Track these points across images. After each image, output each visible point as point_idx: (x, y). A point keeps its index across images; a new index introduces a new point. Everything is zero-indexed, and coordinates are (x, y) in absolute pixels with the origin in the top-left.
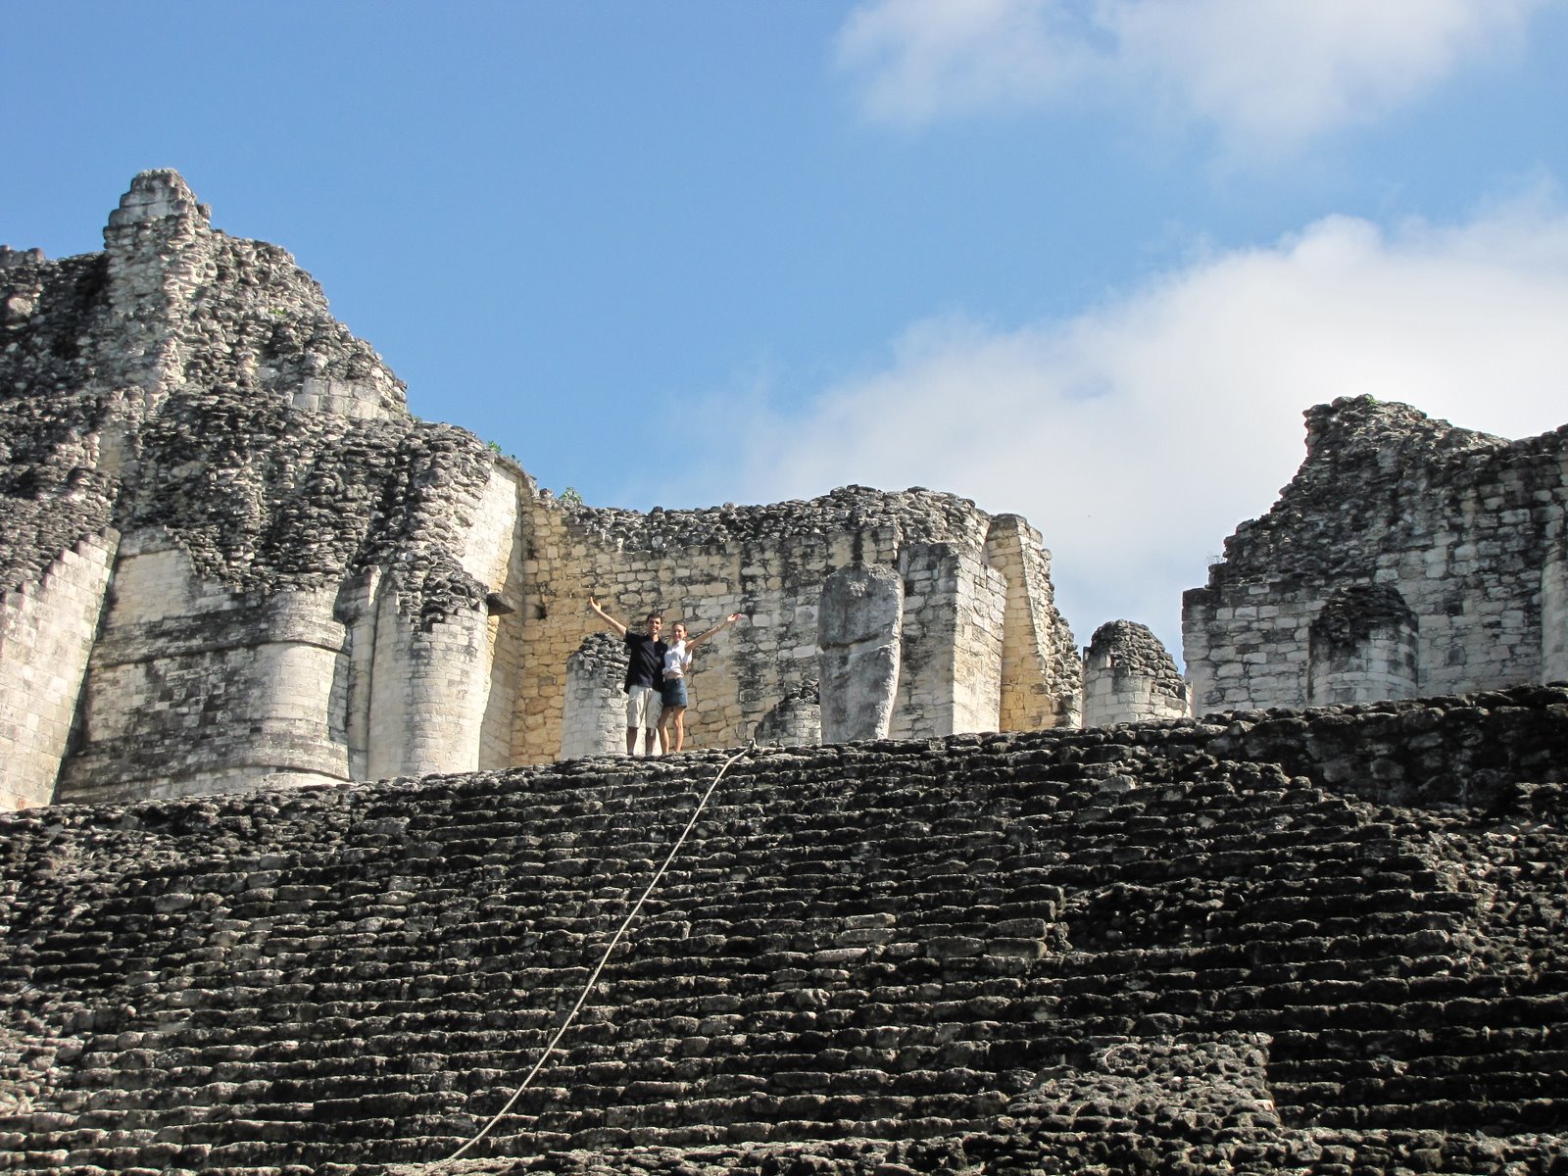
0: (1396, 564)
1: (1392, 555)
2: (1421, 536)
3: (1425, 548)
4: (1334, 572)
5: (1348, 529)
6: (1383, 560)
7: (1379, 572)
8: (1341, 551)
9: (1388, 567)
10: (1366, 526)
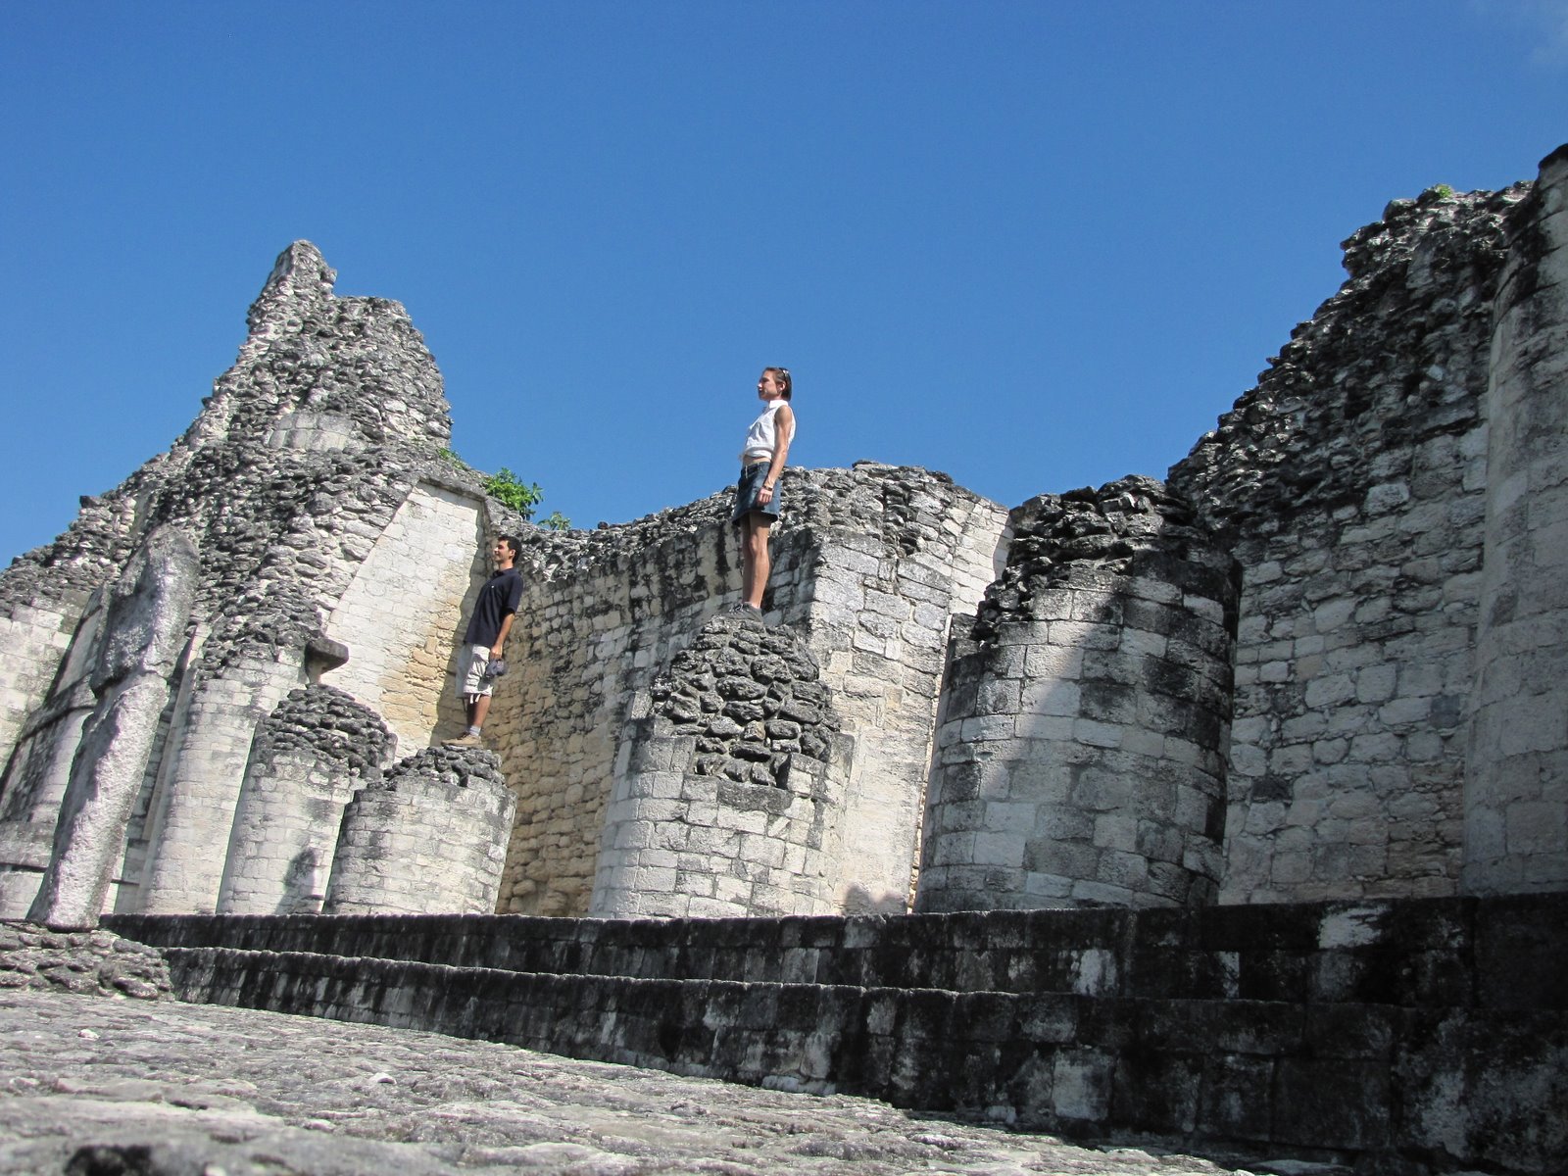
0: (1405, 470)
1: (1397, 453)
2: (1458, 404)
3: (1460, 428)
4: (1297, 503)
5: (1338, 416)
6: (1382, 465)
7: (1374, 491)
8: (1320, 460)
9: (1390, 479)
10: (1367, 406)
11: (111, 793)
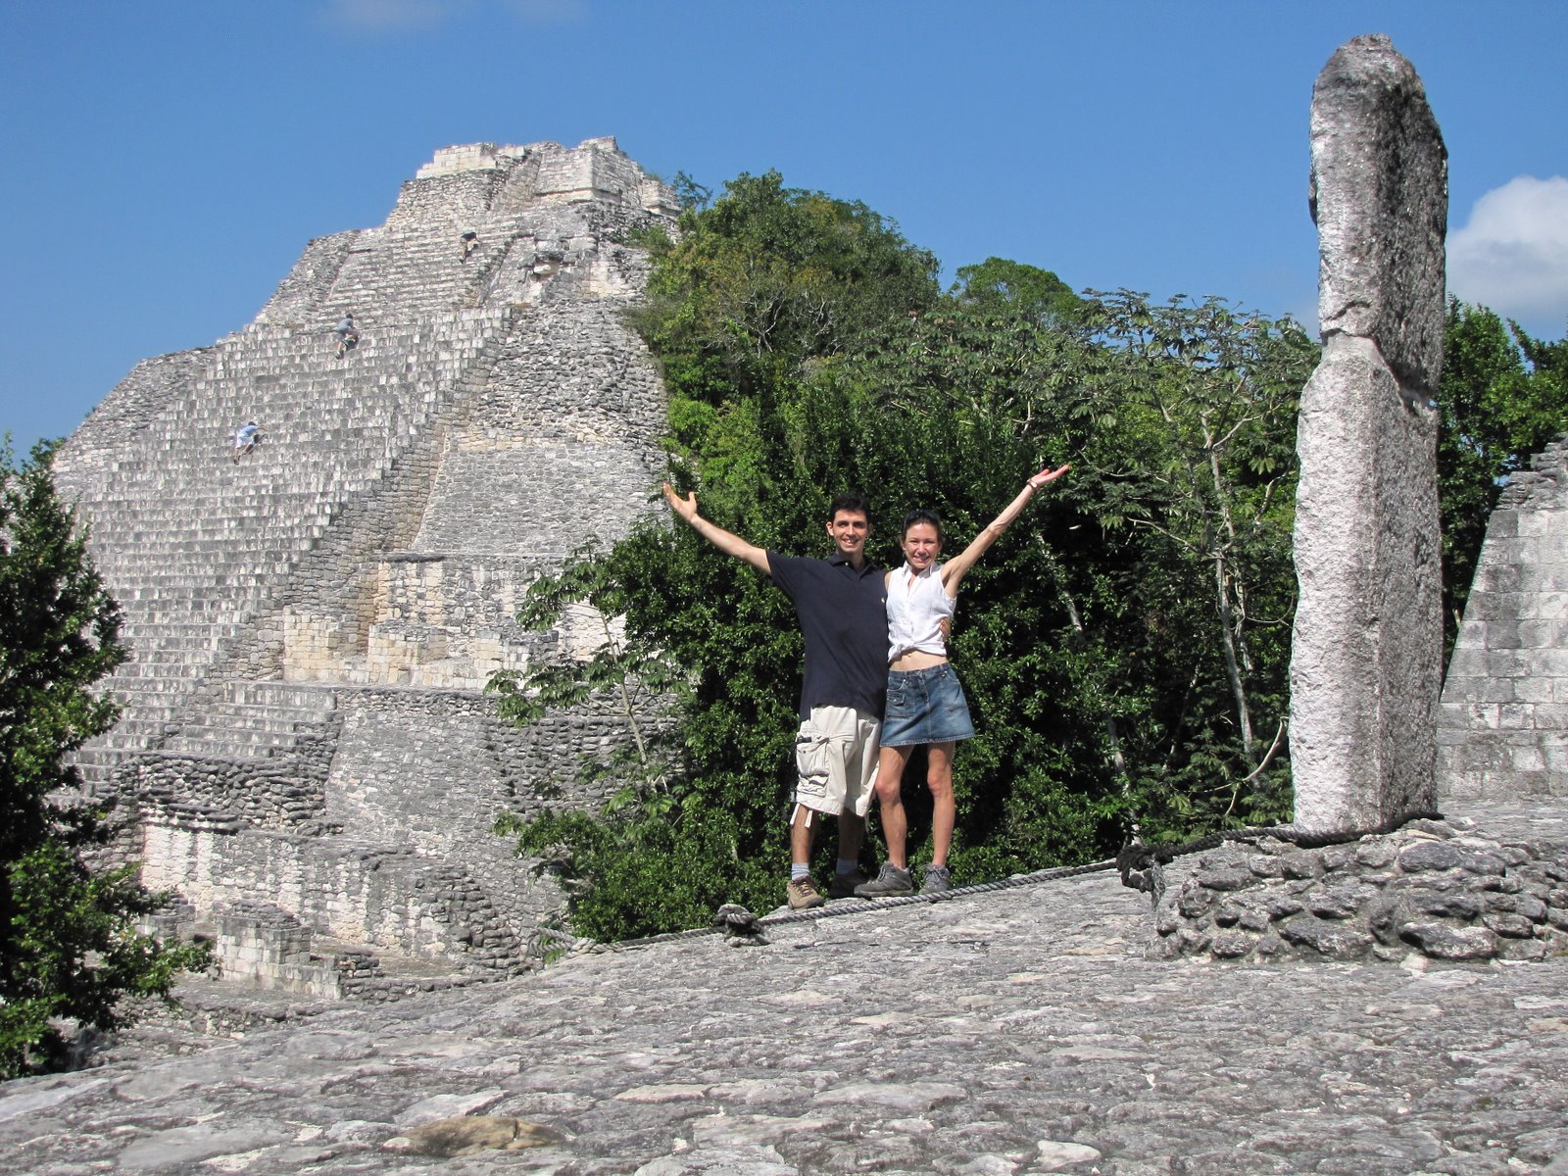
11: (1321, 578)
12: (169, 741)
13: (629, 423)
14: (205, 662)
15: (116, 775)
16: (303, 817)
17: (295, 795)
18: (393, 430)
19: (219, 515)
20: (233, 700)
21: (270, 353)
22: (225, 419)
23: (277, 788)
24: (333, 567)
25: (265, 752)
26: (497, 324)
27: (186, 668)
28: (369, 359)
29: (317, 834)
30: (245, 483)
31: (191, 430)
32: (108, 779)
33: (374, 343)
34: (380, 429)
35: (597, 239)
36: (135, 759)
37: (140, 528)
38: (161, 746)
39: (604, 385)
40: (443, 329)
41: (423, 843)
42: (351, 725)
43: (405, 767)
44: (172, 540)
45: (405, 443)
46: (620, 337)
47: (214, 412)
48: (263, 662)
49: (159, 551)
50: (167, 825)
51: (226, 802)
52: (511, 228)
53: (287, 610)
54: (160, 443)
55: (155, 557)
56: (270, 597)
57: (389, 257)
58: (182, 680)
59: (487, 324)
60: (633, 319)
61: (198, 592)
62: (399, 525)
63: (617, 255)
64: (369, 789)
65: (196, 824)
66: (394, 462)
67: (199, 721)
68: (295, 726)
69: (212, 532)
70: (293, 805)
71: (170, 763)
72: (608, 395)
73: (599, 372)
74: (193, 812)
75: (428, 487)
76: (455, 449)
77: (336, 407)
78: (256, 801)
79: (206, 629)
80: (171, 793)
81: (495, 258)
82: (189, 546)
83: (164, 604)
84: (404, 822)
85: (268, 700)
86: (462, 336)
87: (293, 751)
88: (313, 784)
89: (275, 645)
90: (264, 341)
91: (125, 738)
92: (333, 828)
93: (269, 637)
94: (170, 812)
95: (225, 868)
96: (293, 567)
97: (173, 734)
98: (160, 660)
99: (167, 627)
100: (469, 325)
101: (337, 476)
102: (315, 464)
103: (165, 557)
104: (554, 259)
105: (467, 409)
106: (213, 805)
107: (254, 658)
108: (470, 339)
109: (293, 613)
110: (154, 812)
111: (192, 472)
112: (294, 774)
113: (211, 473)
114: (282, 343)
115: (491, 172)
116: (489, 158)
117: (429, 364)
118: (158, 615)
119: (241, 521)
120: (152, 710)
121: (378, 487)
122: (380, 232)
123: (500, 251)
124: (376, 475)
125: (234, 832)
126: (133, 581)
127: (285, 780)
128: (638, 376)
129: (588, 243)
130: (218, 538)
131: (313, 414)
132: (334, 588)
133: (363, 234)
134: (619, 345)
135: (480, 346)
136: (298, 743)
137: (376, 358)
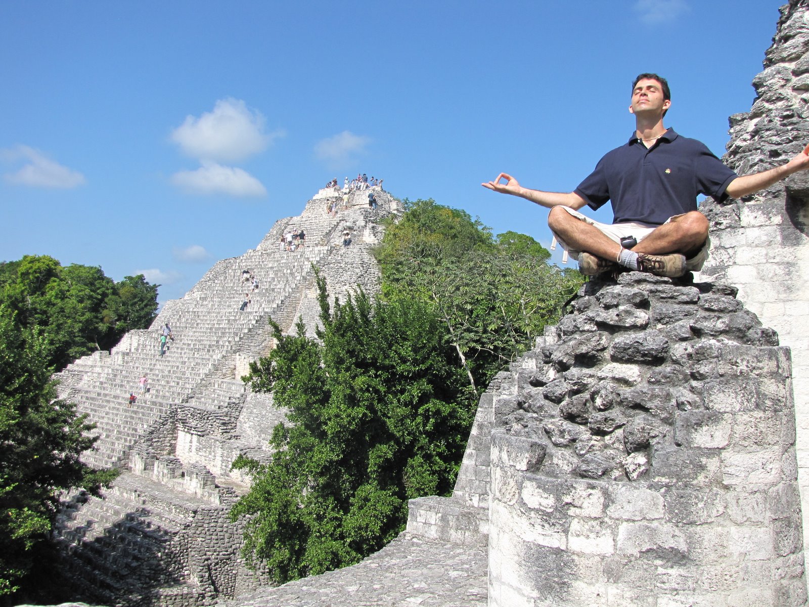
12: (190, 400)
13: (366, 289)
14: (206, 372)
15: (169, 412)
16: (226, 432)
17: (224, 424)
18: (284, 289)
19: (223, 318)
20: (214, 386)
21: (253, 260)
22: (234, 283)
23: (218, 421)
24: (256, 339)
25: (217, 407)
26: (325, 252)
27: (199, 374)
28: (282, 263)
29: (230, 439)
30: (235, 307)
31: (223, 287)
32: (166, 413)
33: (285, 258)
34: (280, 289)
35: (366, 222)
36: (176, 407)
37: (199, 321)
38: (187, 402)
39: (358, 276)
40: (308, 253)
41: (265, 445)
42: (248, 399)
43: (263, 416)
44: (207, 326)
45: (287, 295)
46: (366, 257)
47: (232, 280)
48: (227, 372)
49: (203, 330)
50: (184, 431)
51: (202, 425)
52: (340, 217)
53: (238, 354)
54: (213, 291)
55: (200, 332)
56: (231, 349)
57: (300, 227)
58: (197, 378)
59: (322, 252)
60: (373, 251)
61: (210, 346)
62: (283, 324)
63: (373, 227)
64: (251, 423)
65: (192, 432)
66: (282, 301)
67: (201, 393)
68: (230, 398)
69: (219, 324)
70: (223, 428)
71: (186, 409)
72: (359, 279)
73: (357, 270)
74: (191, 427)
75: (295, 310)
76: (306, 297)
77: (269, 280)
78: (212, 425)
79: (209, 360)
80: (186, 420)
81: (333, 228)
82: (211, 329)
83: (199, 350)
84: (260, 437)
85: (224, 387)
86: (313, 256)
87: (227, 407)
88: (233, 419)
89: (233, 367)
90: (252, 256)
91: (175, 398)
92: (236, 437)
93: (231, 364)
94: (185, 427)
95: (200, 449)
96: (241, 338)
97: (192, 398)
98: (193, 370)
99: (197, 358)
100: (316, 252)
101: (263, 305)
102: (257, 301)
103: (203, 332)
104: (351, 228)
105: (312, 282)
106: (198, 425)
107: (224, 371)
108: (315, 257)
109: (239, 355)
110: (180, 426)
111: (220, 302)
112: (226, 416)
113: (226, 302)
114: (258, 257)
115: (336, 197)
116: (336, 193)
117: (300, 266)
118: (196, 353)
119: (229, 321)
120: (186, 388)
121: (276, 310)
122: (299, 218)
123: (335, 225)
124: (275, 306)
125: (203, 436)
126: (192, 340)
127: (221, 418)
128: (372, 272)
129: (363, 223)
130: (221, 326)
131: (261, 283)
132: (256, 346)
133: (293, 219)
134: (366, 261)
135: (318, 259)
136: (229, 404)
137: (285, 263)
